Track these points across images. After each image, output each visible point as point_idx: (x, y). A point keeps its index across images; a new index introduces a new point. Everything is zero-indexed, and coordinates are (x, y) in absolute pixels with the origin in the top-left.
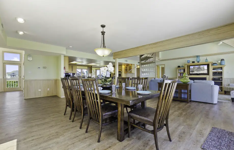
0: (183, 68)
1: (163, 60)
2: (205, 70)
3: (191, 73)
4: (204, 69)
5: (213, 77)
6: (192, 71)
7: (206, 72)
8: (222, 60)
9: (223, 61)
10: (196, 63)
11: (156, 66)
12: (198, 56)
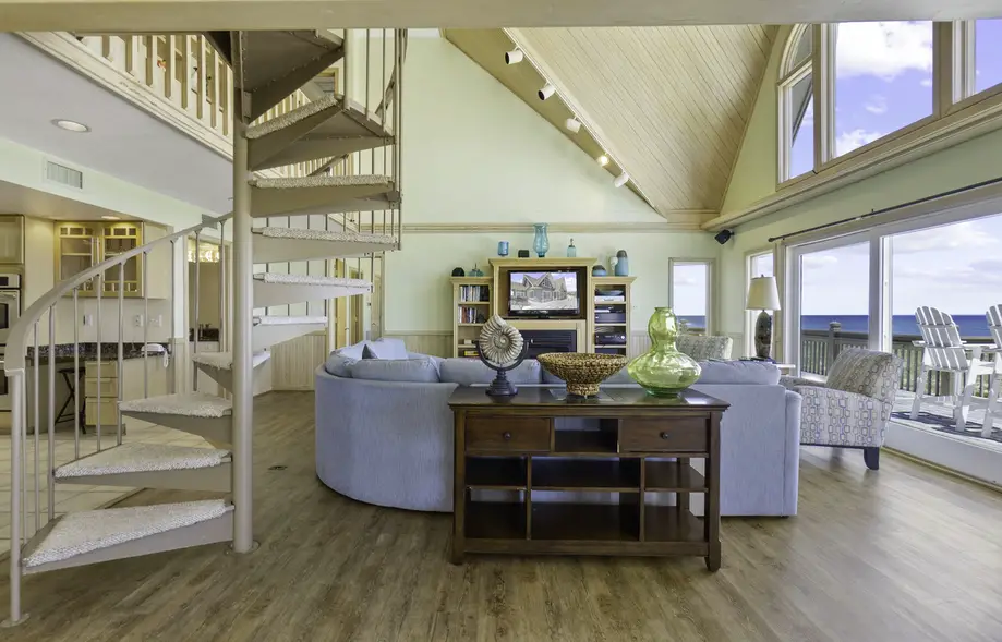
0: (483, 281)
2: (569, 297)
3: (514, 307)
4: (564, 294)
5: (597, 327)
6: (520, 300)
7: (572, 303)
9: (624, 260)
10: (533, 259)
12: (539, 229)
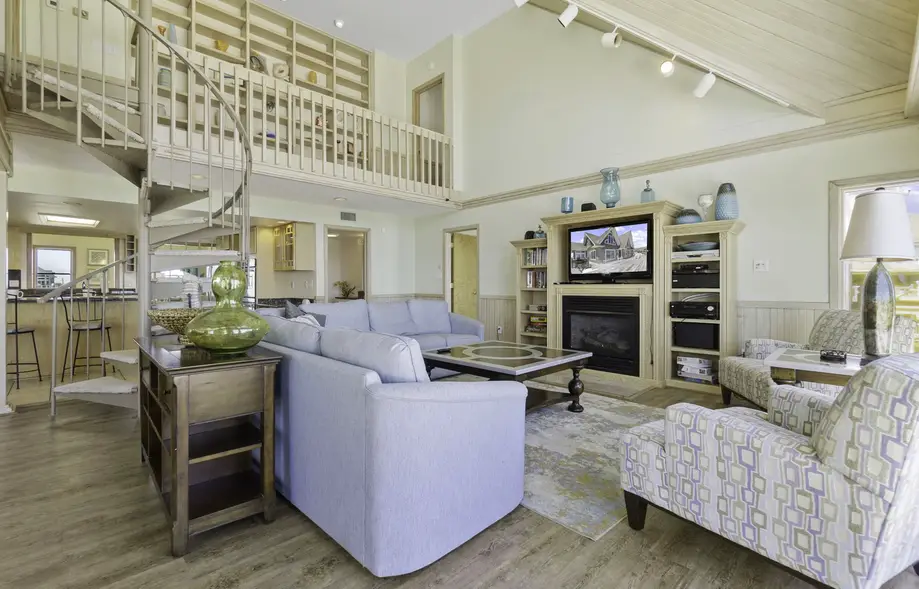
1: (468, 204)
2: (637, 255)
3: (575, 271)
4: (630, 251)
5: (673, 294)
6: (582, 262)
7: (639, 264)
8: (725, 189)
9: (727, 197)
10: (601, 213)
11: (449, 236)
12: (608, 177)
